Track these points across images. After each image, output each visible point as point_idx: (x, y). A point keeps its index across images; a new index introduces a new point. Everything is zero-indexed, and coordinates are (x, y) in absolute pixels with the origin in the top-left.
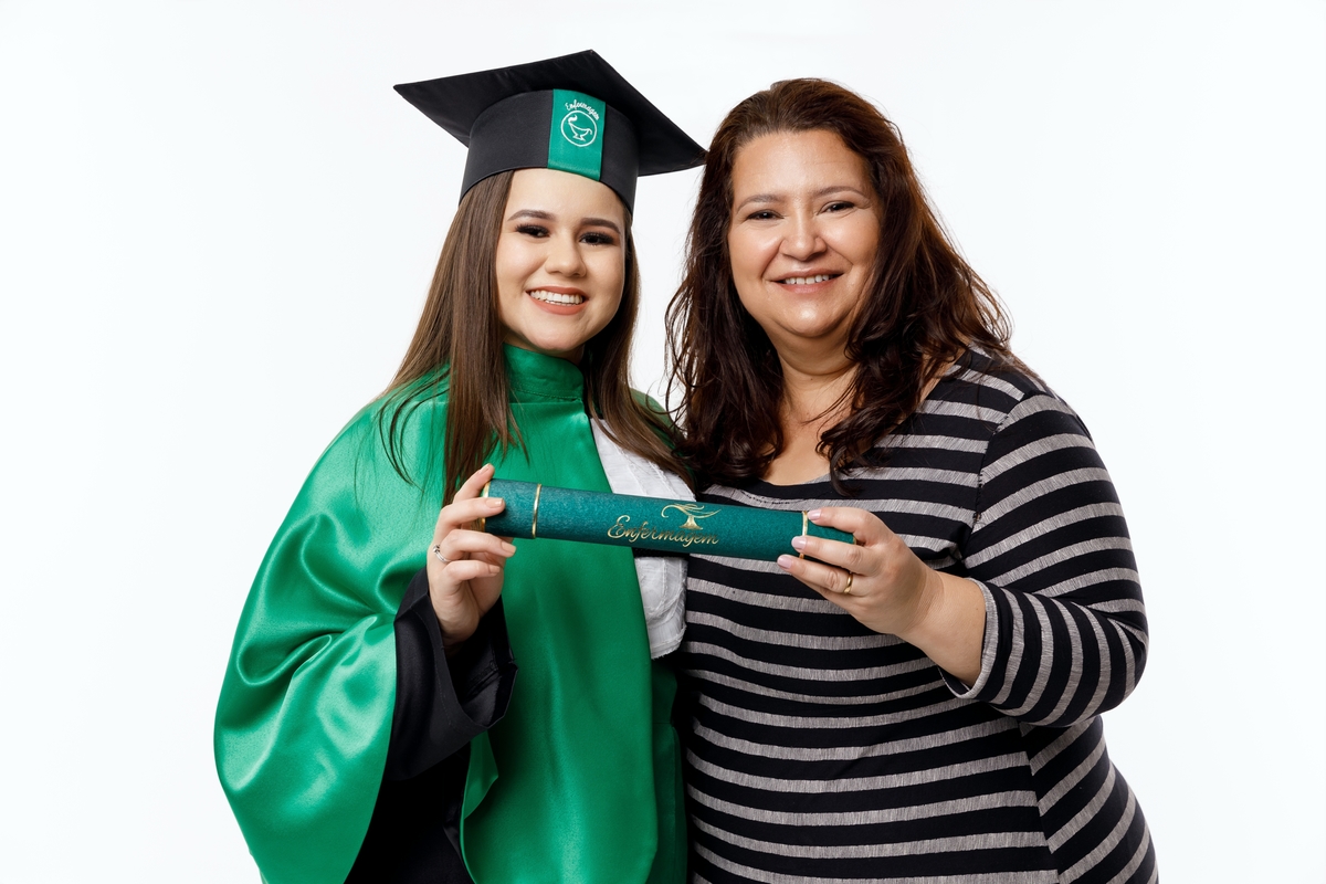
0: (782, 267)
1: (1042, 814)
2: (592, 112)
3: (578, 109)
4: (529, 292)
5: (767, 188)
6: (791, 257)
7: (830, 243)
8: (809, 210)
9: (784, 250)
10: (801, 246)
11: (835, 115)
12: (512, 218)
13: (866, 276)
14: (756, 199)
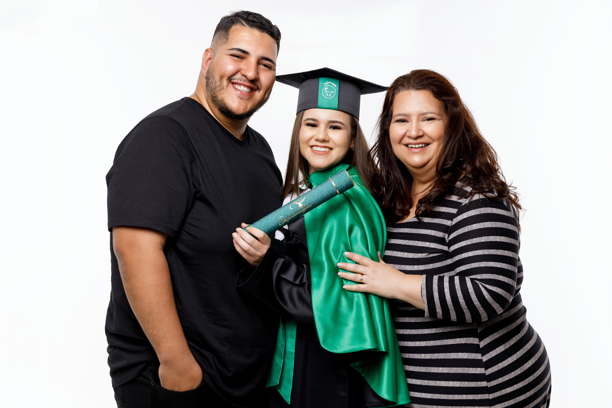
0: (406, 140)
1: (481, 347)
2: (334, 84)
3: (329, 84)
4: (312, 147)
5: (403, 111)
6: (409, 137)
7: (425, 132)
8: (418, 120)
9: (407, 134)
10: (414, 133)
11: (430, 85)
12: (304, 121)
13: (439, 145)
14: (399, 115)
